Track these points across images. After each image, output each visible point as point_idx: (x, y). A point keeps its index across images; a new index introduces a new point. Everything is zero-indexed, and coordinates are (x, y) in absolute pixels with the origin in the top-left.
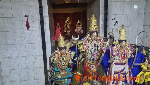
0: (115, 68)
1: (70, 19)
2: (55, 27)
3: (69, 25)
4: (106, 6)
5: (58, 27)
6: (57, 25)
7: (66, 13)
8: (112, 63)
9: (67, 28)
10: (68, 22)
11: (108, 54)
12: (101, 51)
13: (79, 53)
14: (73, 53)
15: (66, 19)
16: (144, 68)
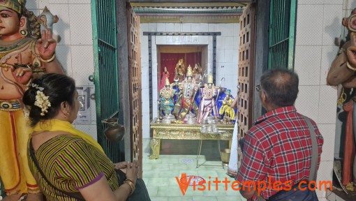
0: (204, 103)
1: (184, 62)
2: (162, 73)
3: (182, 70)
4: (214, 54)
5: (166, 73)
6: (164, 70)
7: (179, 54)
8: (201, 99)
9: (179, 74)
10: (180, 67)
11: (199, 93)
12: (194, 90)
13: (179, 91)
14: (175, 90)
15: (177, 62)
16: (224, 102)
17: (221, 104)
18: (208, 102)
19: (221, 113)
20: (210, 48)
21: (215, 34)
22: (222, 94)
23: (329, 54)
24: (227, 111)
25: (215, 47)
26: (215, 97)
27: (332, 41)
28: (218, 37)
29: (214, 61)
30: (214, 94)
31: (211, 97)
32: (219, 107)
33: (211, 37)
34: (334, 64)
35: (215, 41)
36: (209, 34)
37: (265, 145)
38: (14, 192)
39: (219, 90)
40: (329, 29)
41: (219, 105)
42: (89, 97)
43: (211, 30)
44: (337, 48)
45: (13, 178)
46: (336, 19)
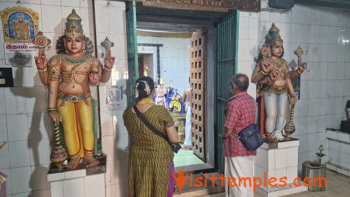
0: (157, 100)
4: (158, 61)
8: (156, 97)
16: (173, 98)
17: (171, 100)
18: (161, 99)
19: (171, 107)
20: (155, 56)
21: (158, 46)
22: (171, 92)
23: (252, 66)
24: (175, 105)
25: (158, 56)
26: (166, 95)
27: (253, 59)
28: (160, 48)
29: (159, 67)
30: (165, 93)
31: (163, 95)
32: (169, 103)
33: (155, 48)
34: (254, 72)
35: (158, 51)
36: (153, 45)
37: (238, 108)
38: (77, 156)
39: (169, 90)
40: (252, 52)
41: (169, 101)
42: (122, 92)
43: (155, 43)
44: (255, 63)
45: (76, 147)
46: (254, 48)
